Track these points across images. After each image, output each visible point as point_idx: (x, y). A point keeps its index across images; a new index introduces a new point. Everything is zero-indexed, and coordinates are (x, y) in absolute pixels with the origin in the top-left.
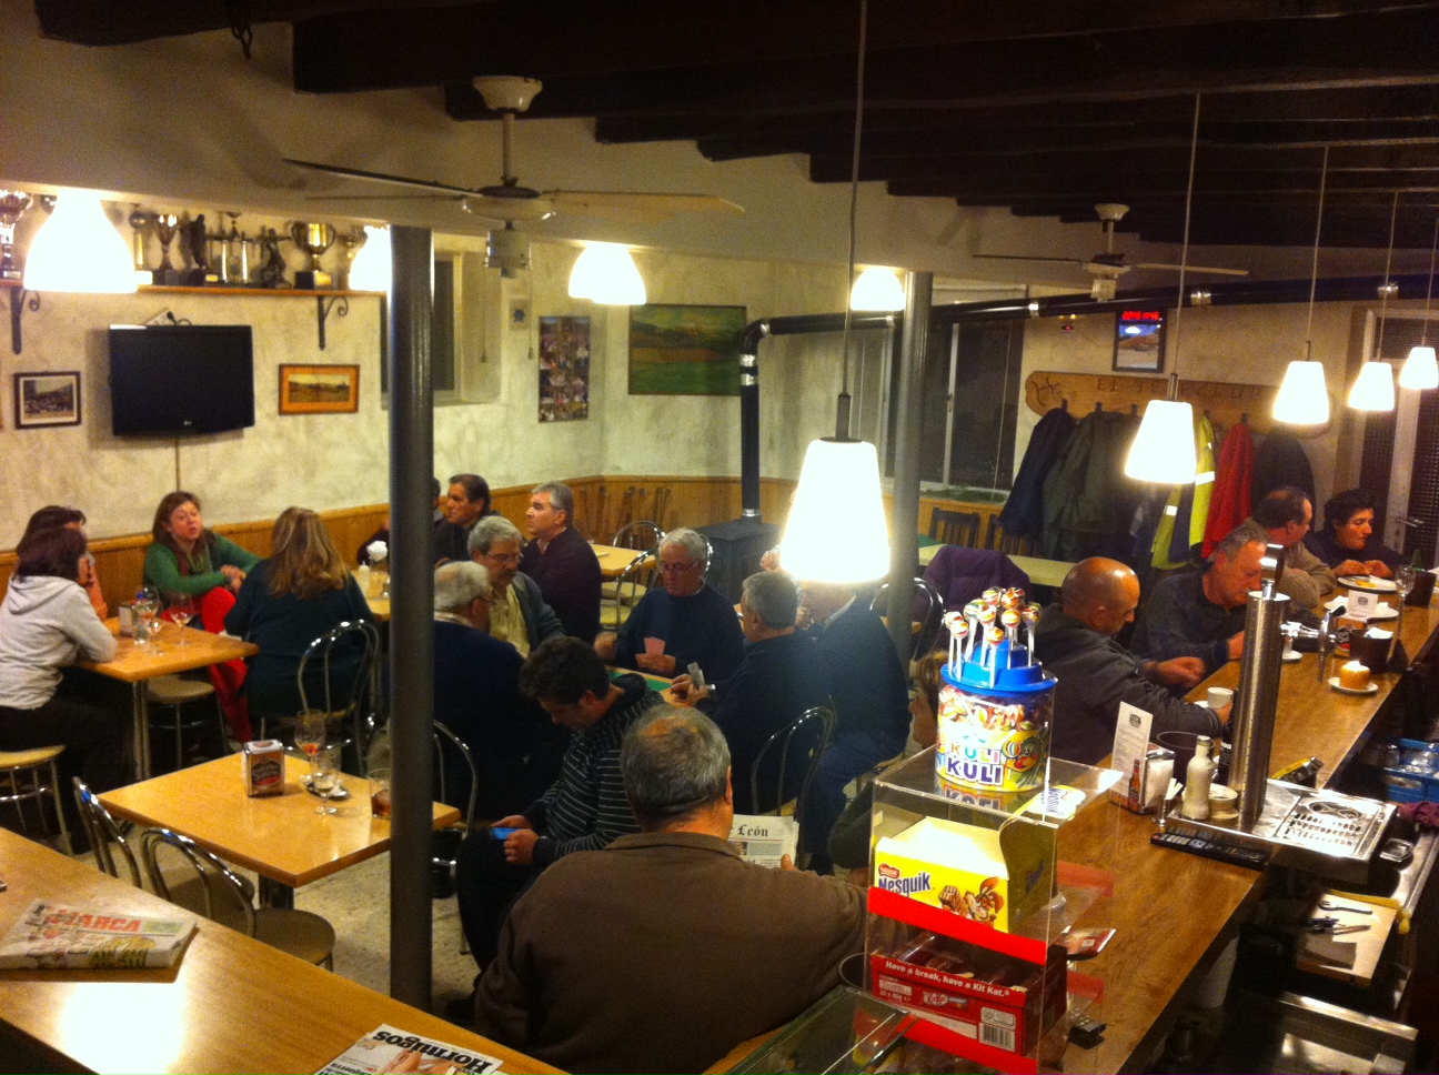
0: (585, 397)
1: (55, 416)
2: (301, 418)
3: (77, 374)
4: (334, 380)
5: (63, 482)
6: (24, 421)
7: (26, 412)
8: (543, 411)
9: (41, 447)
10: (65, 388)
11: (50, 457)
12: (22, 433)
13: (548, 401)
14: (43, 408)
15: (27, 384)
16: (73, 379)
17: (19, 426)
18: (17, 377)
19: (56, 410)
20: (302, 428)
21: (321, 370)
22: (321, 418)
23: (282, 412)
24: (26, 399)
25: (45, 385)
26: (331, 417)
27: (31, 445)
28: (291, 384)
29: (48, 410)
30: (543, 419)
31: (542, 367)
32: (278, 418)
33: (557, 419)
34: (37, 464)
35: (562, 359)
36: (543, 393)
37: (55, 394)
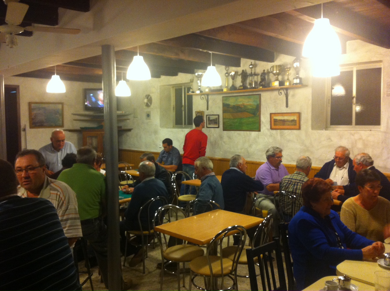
2: (279, 131)
3: (218, 115)
4: (291, 118)
6: (208, 126)
10: (216, 119)
11: (213, 135)
12: (208, 129)
14: (211, 123)
15: (209, 117)
18: (207, 115)
19: (214, 124)
20: (279, 134)
21: (286, 114)
22: (286, 131)
23: (271, 129)
24: (208, 121)
25: (212, 118)
26: (290, 131)
27: (210, 132)
28: (274, 119)
34: (211, 137)
37: (214, 120)
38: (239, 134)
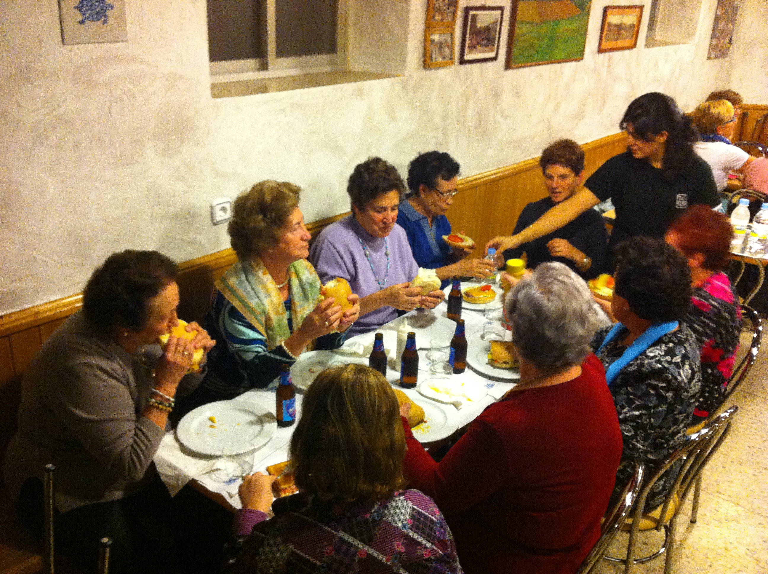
0: (731, 40)
1: (485, 52)
3: (501, 9)
5: (480, 117)
6: (467, 57)
7: (469, 47)
8: (711, 50)
9: (472, 81)
10: (493, 23)
11: (476, 92)
12: (463, 67)
13: (715, 42)
14: (478, 44)
15: (472, 18)
16: (499, 12)
17: (463, 61)
18: (467, 10)
19: (486, 45)
20: (606, 64)
21: (627, 10)
23: (600, 51)
24: (470, 34)
25: (482, 20)
27: (466, 81)
28: (608, 25)
29: (481, 45)
30: (709, 58)
31: (718, 13)
32: (596, 55)
33: (716, 57)
34: (467, 99)
35: (727, 7)
36: (713, 36)
37: (487, 29)
38: (540, 76)
